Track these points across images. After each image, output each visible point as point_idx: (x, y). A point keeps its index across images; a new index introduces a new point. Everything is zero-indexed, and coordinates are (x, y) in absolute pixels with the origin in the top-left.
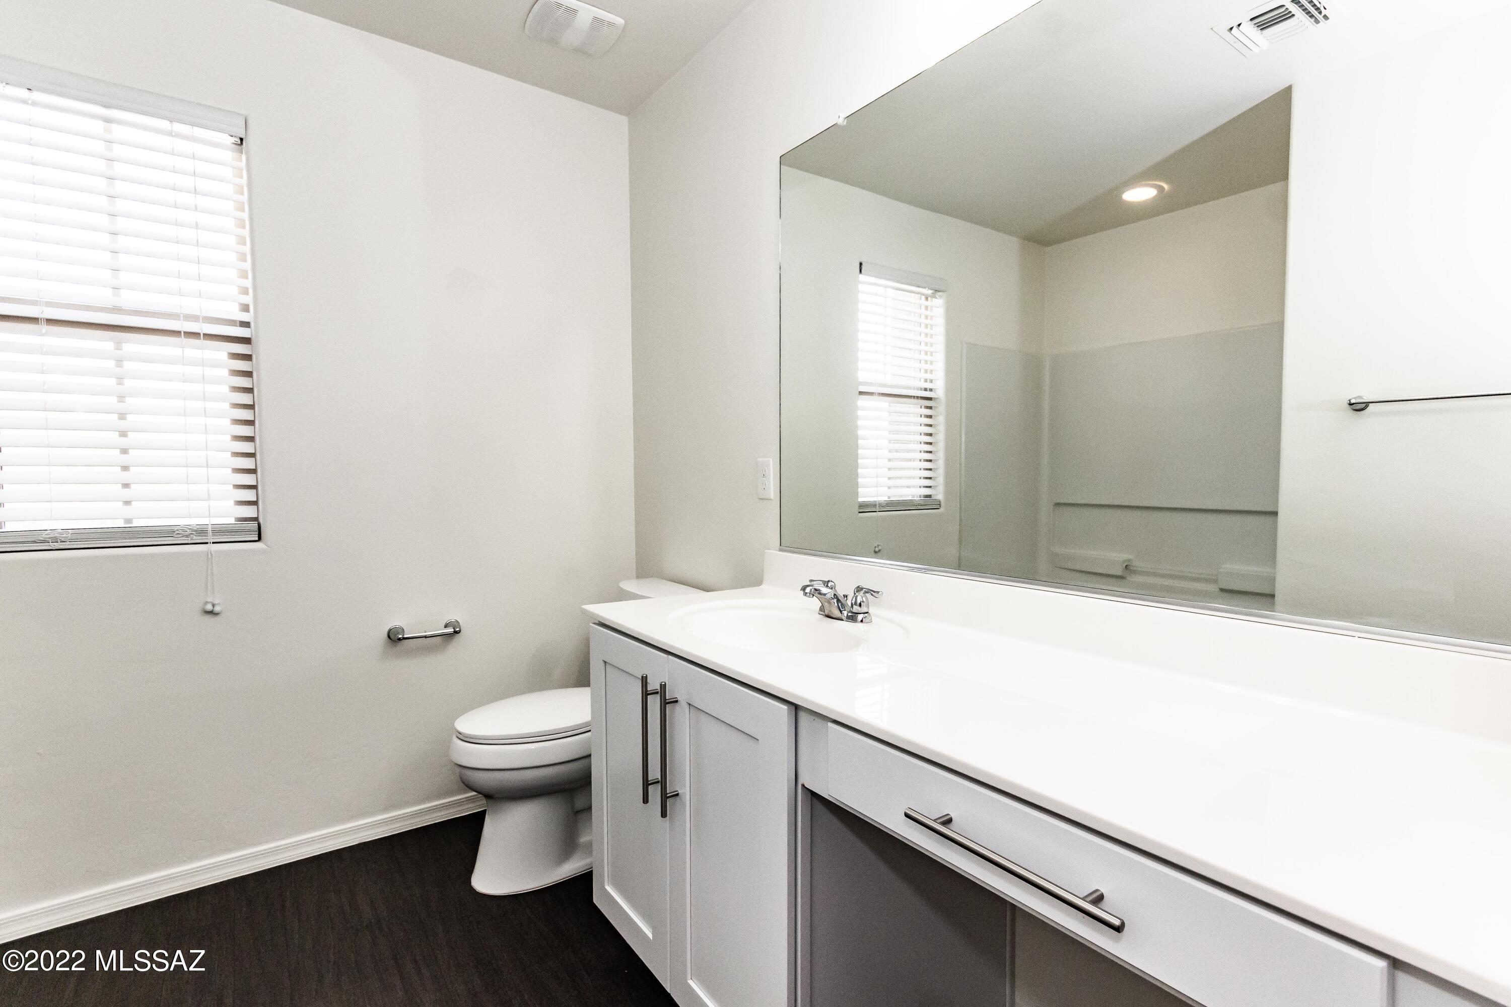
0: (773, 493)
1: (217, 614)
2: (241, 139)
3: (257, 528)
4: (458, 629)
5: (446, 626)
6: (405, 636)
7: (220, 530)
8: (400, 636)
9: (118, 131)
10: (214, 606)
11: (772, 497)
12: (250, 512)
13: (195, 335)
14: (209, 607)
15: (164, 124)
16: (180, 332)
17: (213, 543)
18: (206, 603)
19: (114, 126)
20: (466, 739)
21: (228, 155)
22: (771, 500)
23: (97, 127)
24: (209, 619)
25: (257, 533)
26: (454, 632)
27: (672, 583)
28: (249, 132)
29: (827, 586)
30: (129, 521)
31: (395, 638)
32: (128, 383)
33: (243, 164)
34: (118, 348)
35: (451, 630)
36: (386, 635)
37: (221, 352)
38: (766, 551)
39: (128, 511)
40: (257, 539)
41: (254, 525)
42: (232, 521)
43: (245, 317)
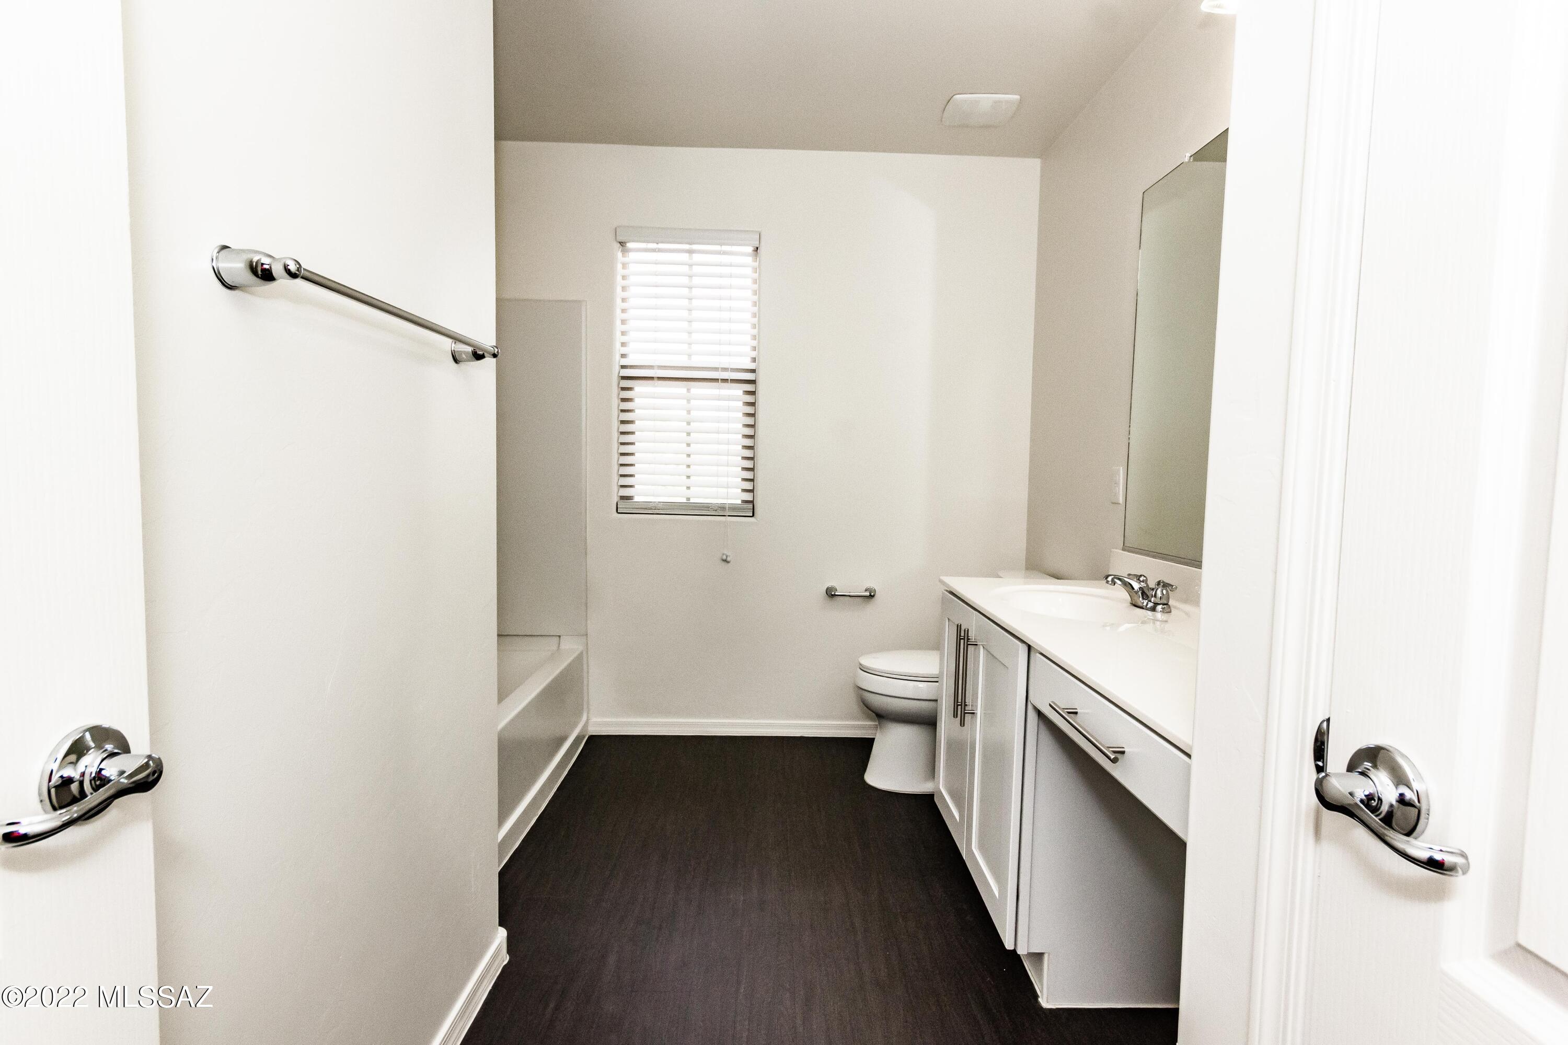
0: (1121, 500)
1: (728, 562)
2: (757, 248)
3: (752, 508)
4: (872, 594)
5: (866, 590)
6: (836, 594)
7: (733, 508)
8: (833, 593)
9: (697, 257)
10: (727, 557)
11: (1121, 503)
12: (748, 497)
13: (725, 381)
14: (724, 557)
15: (717, 248)
16: (718, 379)
17: (729, 516)
18: (723, 554)
19: (694, 255)
20: (865, 670)
21: (749, 260)
22: (1119, 504)
23: (684, 257)
24: (724, 564)
25: (752, 511)
26: (871, 596)
27: (1052, 578)
28: (763, 243)
29: (1139, 579)
30: (688, 499)
31: (831, 594)
32: (693, 413)
33: (756, 264)
34: (688, 390)
35: (868, 594)
36: (825, 592)
37: (738, 391)
38: (1112, 550)
39: (688, 493)
40: (752, 515)
41: (750, 506)
42: (739, 502)
43: (752, 366)
